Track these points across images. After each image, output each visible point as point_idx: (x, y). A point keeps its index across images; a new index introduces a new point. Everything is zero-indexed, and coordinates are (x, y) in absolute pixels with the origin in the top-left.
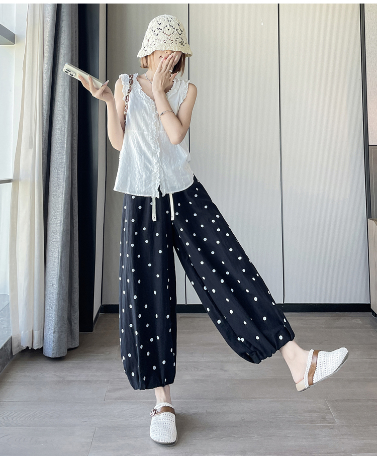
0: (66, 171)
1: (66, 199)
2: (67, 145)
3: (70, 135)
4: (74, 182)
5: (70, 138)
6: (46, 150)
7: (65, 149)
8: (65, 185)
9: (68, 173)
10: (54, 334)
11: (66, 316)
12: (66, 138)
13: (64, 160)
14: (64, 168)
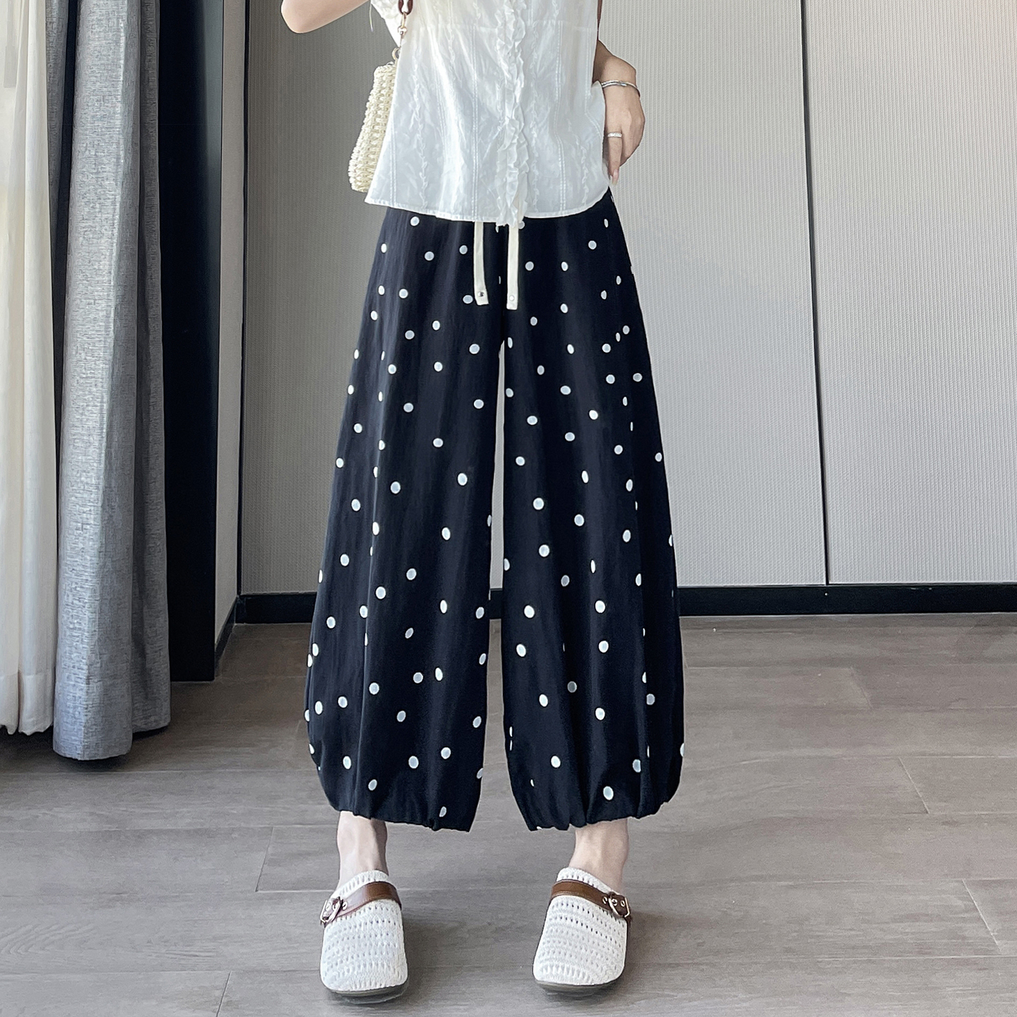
0: (122, 153)
1: (123, 242)
2: (125, 71)
3: (137, 41)
4: (148, 189)
5: (135, 50)
6: (59, 90)
7: (120, 87)
8: (118, 198)
9: (130, 161)
10: (88, 683)
11: (126, 626)
12: (122, 50)
13: (118, 122)
14: (118, 143)
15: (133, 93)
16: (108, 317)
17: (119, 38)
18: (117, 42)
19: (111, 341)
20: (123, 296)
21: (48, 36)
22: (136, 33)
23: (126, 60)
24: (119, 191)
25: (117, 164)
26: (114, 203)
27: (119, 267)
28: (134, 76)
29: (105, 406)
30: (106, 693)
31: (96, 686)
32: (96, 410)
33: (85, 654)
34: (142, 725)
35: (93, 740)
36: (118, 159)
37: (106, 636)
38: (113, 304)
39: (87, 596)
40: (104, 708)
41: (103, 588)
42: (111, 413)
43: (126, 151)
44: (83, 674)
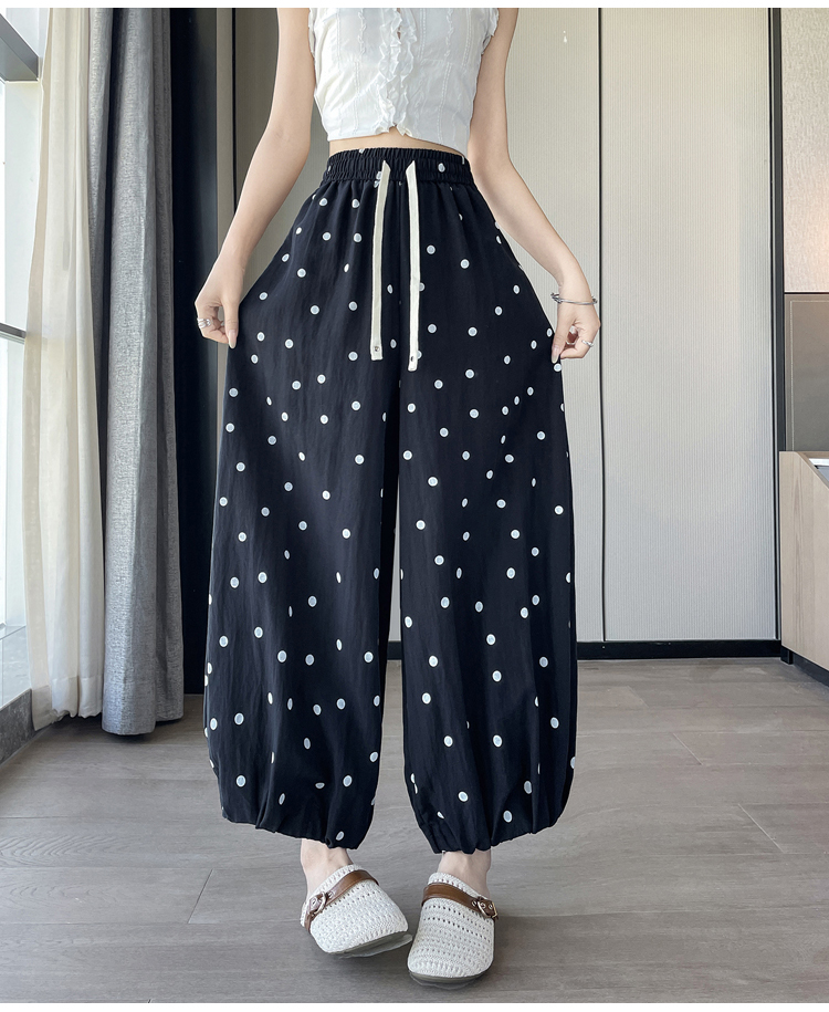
0: (144, 312)
1: (145, 376)
2: (145, 254)
3: (154, 231)
5: (152, 238)
6: (99, 266)
7: (142, 262)
8: (142, 345)
9: (149, 317)
10: (125, 682)
11: (152, 645)
12: (143, 238)
13: (141, 287)
14: (141, 304)
15: (152, 268)
16: (136, 432)
17: (140, 230)
18: (139, 233)
19: (138, 450)
20: (147, 417)
21: (90, 228)
22: (153, 226)
23: (146, 245)
24: (142, 339)
25: (141, 319)
26: (139, 348)
27: (143, 396)
28: (152, 256)
29: (135, 499)
30: (137, 689)
31: (130, 684)
32: (129, 501)
33: (123, 663)
34: (164, 717)
35: (129, 721)
36: (141, 315)
37: (137, 652)
38: (139, 423)
39: (124, 625)
40: (135, 700)
41: (135, 620)
42: (139, 503)
43: (147, 309)
44: (122, 677)
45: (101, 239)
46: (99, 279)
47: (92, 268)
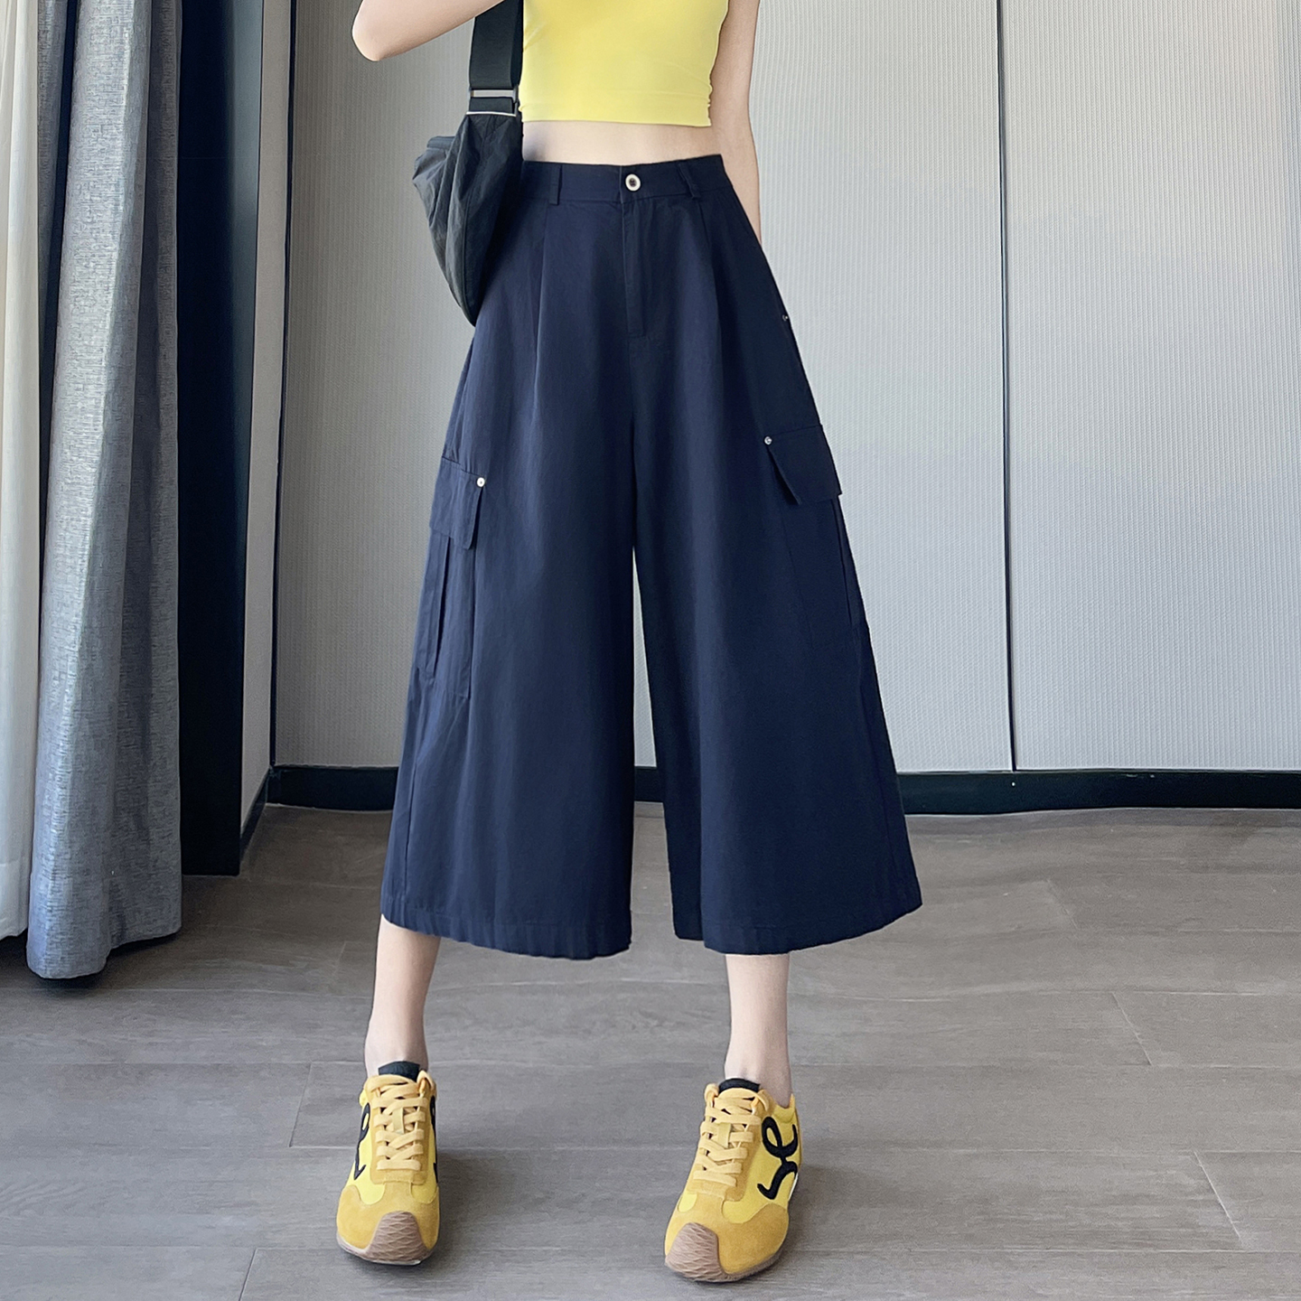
0: (122, 198)
1: (120, 312)
2: (129, 93)
3: (145, 56)
5: (143, 66)
6: (53, 117)
7: (122, 113)
8: (115, 255)
9: (131, 208)
10: (54, 879)
12: (126, 66)
13: (118, 158)
14: (117, 185)
15: (138, 121)
16: (97, 407)
17: (122, 51)
18: (120, 57)
19: (99, 438)
20: (117, 381)
21: (40, 48)
22: (145, 45)
23: (131, 80)
24: (116, 246)
25: (116, 211)
26: (109, 261)
27: (113, 343)
28: (140, 98)
30: (76, 893)
31: (64, 883)
33: (53, 841)
35: (57, 952)
36: (117, 205)
37: (81, 818)
38: (103, 390)
40: (73, 913)
41: (77, 756)
43: (127, 195)
45: (58, 67)
46: (52, 140)
47: (40, 118)
